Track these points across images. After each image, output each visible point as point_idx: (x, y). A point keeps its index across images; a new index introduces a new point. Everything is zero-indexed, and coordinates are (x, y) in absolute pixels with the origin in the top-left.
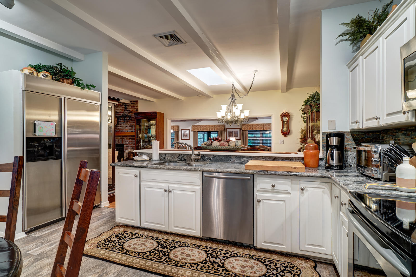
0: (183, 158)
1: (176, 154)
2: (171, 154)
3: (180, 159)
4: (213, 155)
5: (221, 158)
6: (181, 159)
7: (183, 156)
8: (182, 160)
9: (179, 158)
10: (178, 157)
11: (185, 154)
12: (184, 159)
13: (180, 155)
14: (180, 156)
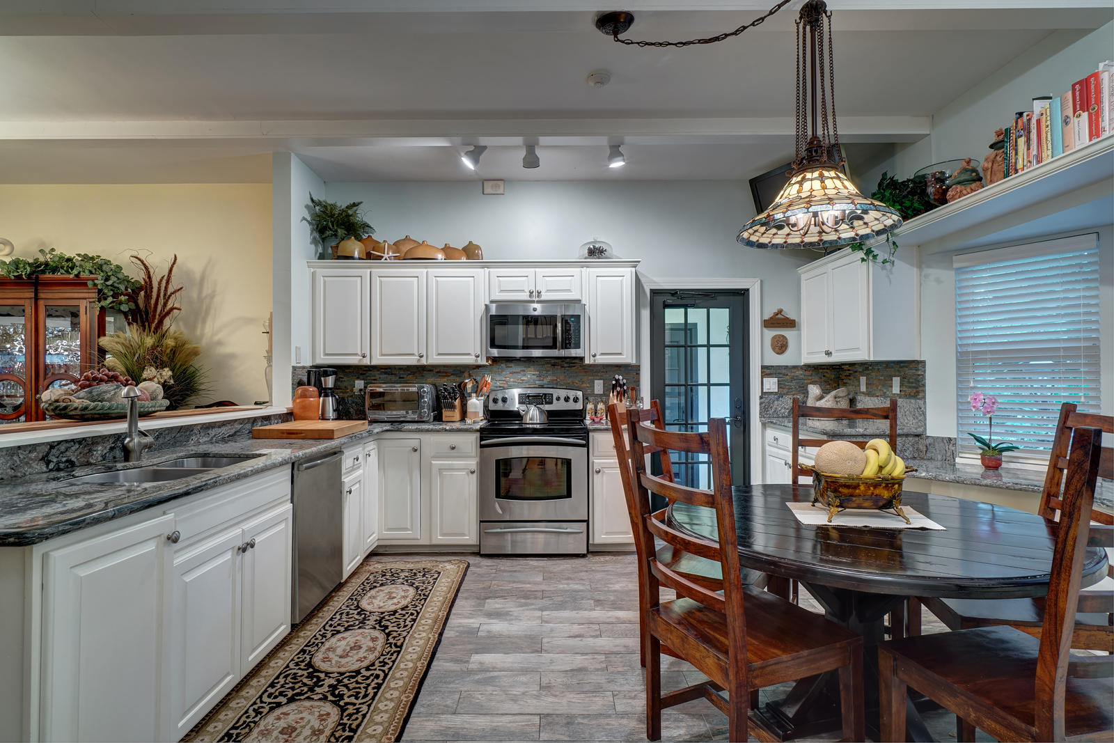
0: (64, 459)
1: (33, 447)
2: (12, 448)
3: (52, 466)
4: (157, 430)
5: (174, 435)
6: (58, 463)
7: (63, 448)
8: (62, 466)
9: (48, 464)
10: (43, 459)
11: (73, 440)
12: (67, 461)
13: (52, 446)
14: (54, 451)
